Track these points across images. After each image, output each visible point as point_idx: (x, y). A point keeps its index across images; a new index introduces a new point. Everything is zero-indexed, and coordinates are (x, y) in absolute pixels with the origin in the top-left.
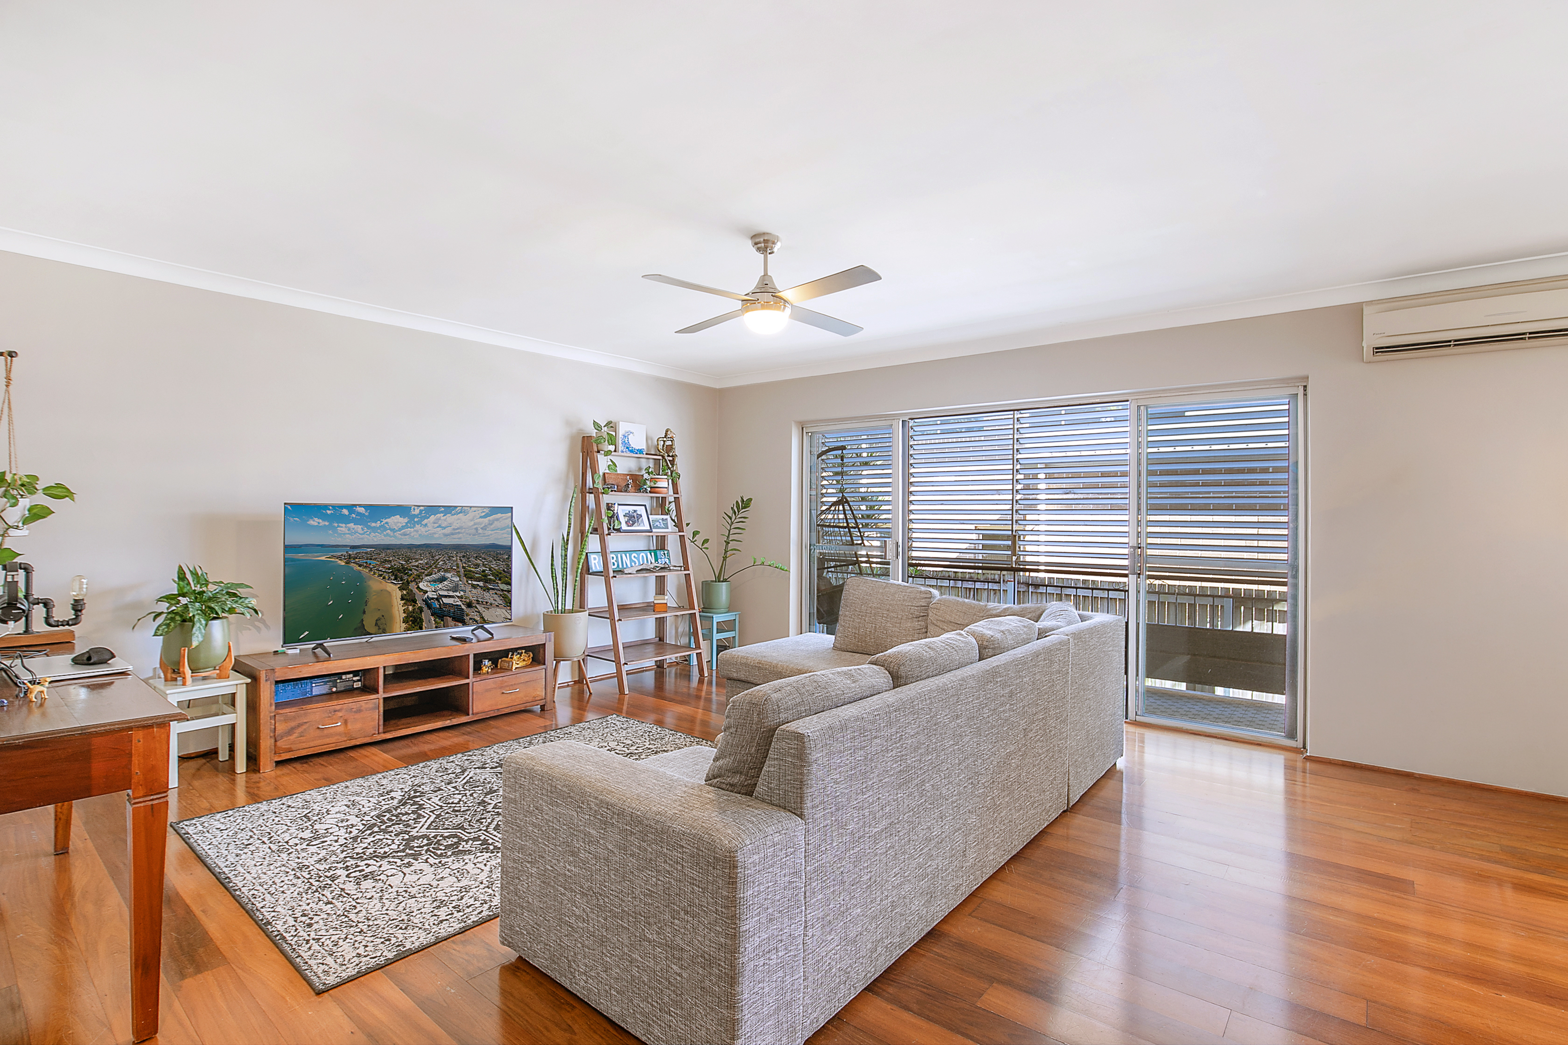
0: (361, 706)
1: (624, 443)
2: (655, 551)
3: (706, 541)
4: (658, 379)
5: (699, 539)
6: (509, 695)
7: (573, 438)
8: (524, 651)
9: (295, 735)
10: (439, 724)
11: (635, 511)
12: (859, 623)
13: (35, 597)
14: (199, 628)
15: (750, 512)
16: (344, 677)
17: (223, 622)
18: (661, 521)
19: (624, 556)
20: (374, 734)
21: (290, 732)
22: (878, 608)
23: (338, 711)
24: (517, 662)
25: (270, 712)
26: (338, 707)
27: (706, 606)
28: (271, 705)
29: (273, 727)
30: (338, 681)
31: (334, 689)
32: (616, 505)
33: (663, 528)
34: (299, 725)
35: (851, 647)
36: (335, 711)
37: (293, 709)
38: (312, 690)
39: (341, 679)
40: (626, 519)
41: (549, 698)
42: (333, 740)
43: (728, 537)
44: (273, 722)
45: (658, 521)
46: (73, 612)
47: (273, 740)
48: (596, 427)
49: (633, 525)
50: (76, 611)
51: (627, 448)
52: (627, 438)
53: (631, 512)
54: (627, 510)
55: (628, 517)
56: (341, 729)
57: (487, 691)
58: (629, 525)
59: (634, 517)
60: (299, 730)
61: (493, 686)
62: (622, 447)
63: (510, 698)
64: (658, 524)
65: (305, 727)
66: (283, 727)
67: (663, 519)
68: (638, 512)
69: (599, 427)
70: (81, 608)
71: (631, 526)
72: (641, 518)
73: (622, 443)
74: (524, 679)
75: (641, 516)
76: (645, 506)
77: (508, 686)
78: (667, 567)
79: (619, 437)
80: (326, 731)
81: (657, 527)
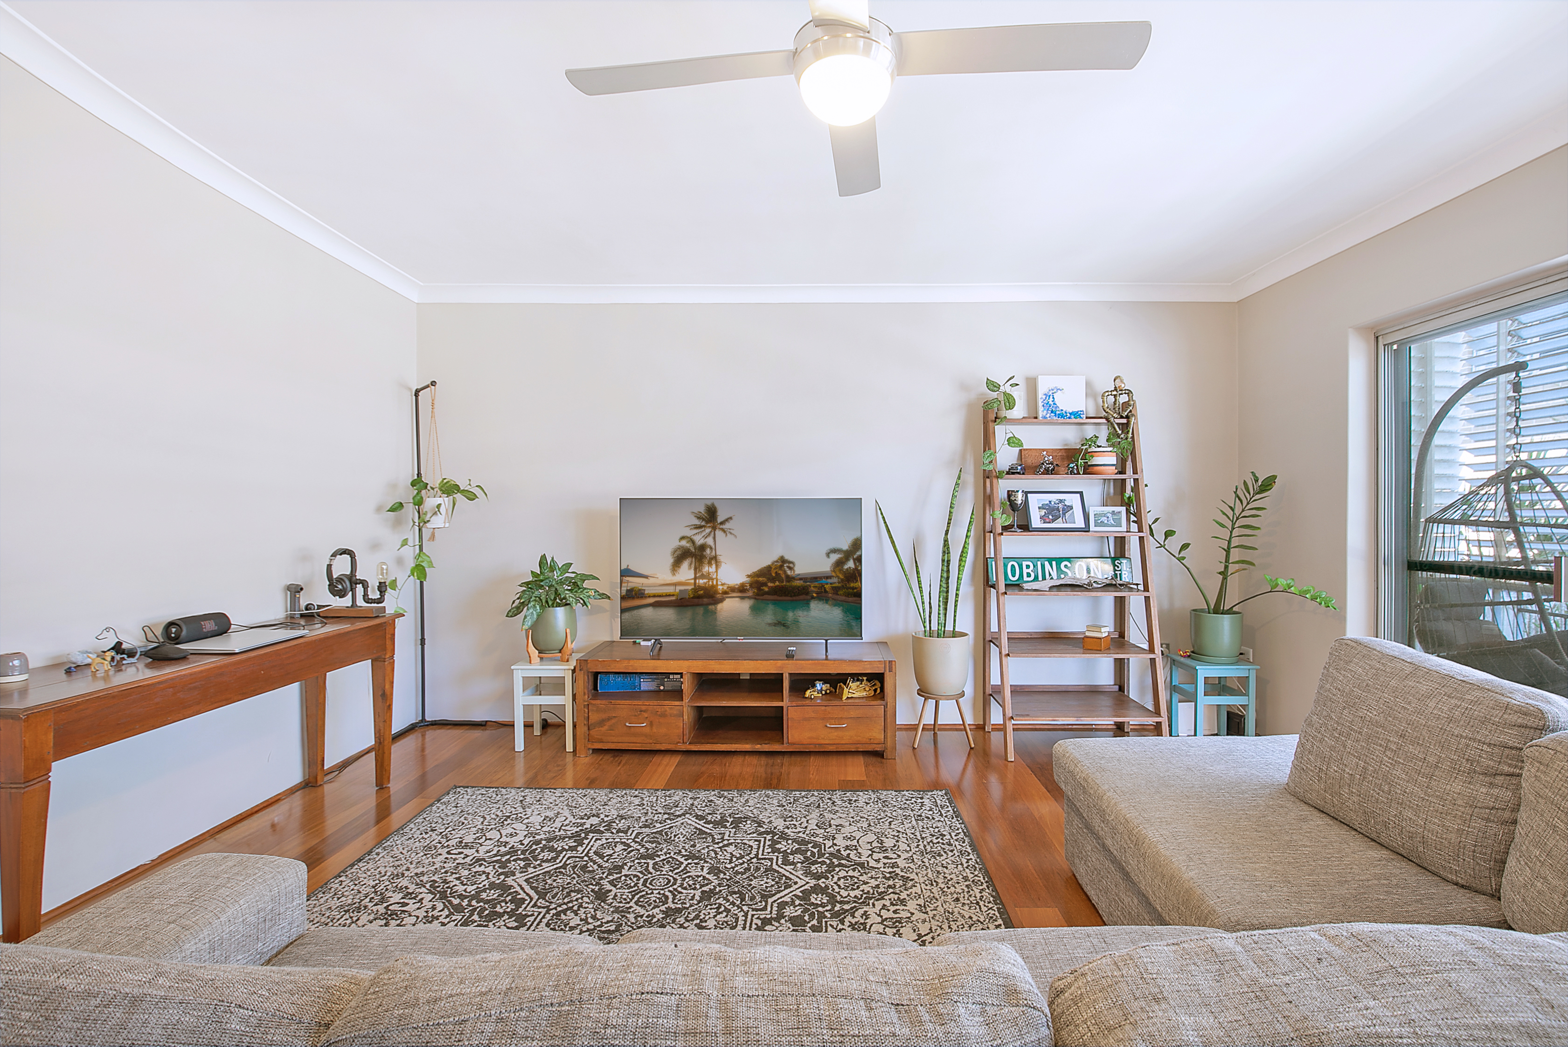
0: (666, 711)
1: (1047, 405)
2: (1114, 559)
3: (1185, 546)
4: (1113, 305)
5: (1174, 544)
6: (833, 730)
7: (970, 406)
8: (865, 678)
9: (606, 727)
10: (747, 747)
11: (1061, 501)
12: (1332, 748)
13: (358, 578)
14: (532, 613)
15: (1268, 499)
16: (671, 677)
17: (565, 609)
18: (1109, 515)
19: (1047, 563)
20: (679, 742)
21: (601, 723)
22: (1377, 724)
23: (644, 711)
24: (854, 690)
25: (584, 701)
26: (644, 708)
27: (1195, 651)
28: (584, 694)
29: (587, 715)
30: (666, 680)
31: (662, 688)
32: (1020, 491)
33: (1113, 526)
34: (609, 719)
35: (1312, 797)
36: (641, 711)
37: (604, 702)
38: (640, 685)
39: (669, 678)
40: (1043, 512)
41: (889, 743)
42: (639, 740)
43: (1229, 542)
44: (587, 710)
45: (1105, 515)
46: (378, 593)
47: (586, 728)
48: (991, 387)
49: (1053, 521)
50: (381, 592)
51: (1052, 412)
52: (1051, 397)
53: (1053, 503)
54: (1046, 500)
55: (1047, 509)
56: (647, 730)
57: (805, 719)
58: (1048, 521)
59: (1058, 509)
60: (608, 724)
61: (813, 715)
62: (1043, 411)
63: (836, 734)
64: (1104, 519)
65: (613, 721)
66: (594, 717)
67: (1113, 513)
68: (1067, 503)
69: (995, 387)
70: (383, 589)
71: (1050, 523)
72: (1071, 511)
73: (1043, 406)
74: (853, 713)
75: (1071, 508)
76: (1081, 493)
77: (832, 718)
78: (1119, 584)
79: (1040, 397)
80: (632, 729)
81: (1102, 524)
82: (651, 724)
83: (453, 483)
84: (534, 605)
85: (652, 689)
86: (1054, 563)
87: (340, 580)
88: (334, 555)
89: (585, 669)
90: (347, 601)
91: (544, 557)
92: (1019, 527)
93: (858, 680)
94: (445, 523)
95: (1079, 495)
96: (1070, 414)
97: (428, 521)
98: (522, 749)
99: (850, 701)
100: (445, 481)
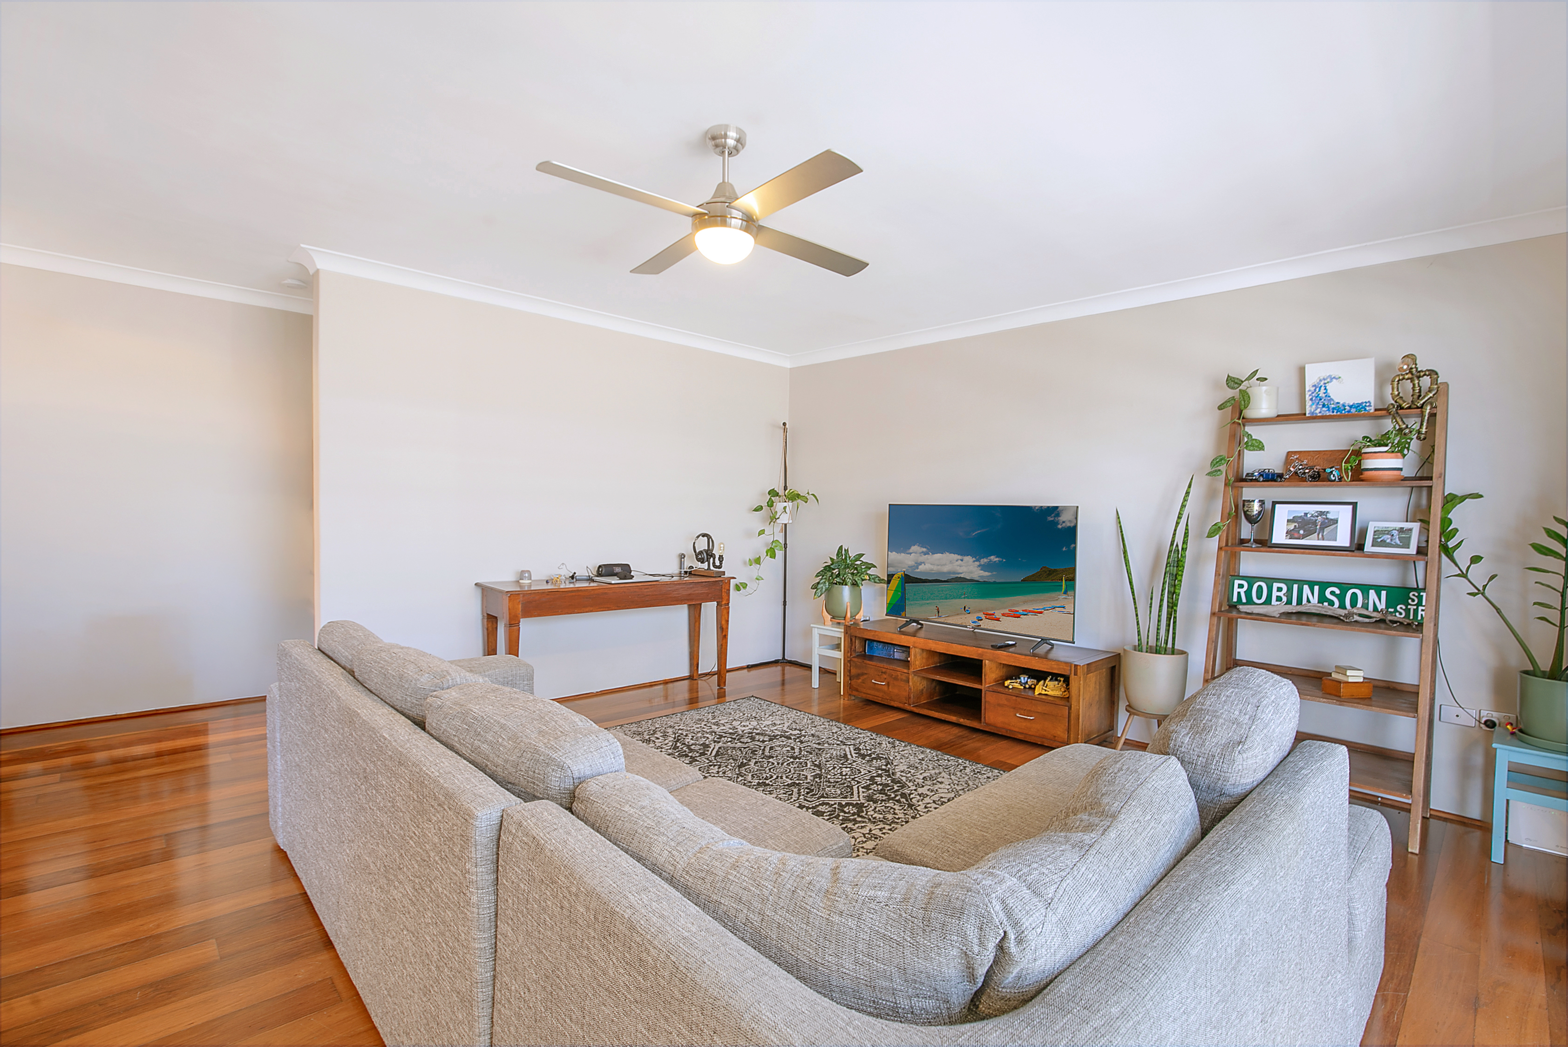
0: (898, 676)
1: (1317, 399)
6: (1022, 720)
9: (860, 681)
10: (953, 718)
11: (1321, 513)
13: (710, 552)
14: (822, 587)
18: (1395, 533)
20: (906, 703)
21: (858, 676)
23: (888, 674)
24: (1048, 688)
25: (850, 658)
26: (888, 671)
28: (850, 653)
33: (1397, 546)
34: (862, 674)
36: (882, 672)
42: (879, 695)
44: (850, 666)
45: (1389, 533)
48: (1232, 384)
49: (1305, 537)
50: (720, 562)
51: (1324, 406)
52: (1323, 388)
53: (1309, 516)
54: (1301, 512)
55: (1298, 523)
56: (885, 688)
57: (999, 705)
58: (1296, 536)
59: (1315, 523)
60: (862, 678)
61: (1006, 703)
62: (1311, 406)
63: (1024, 724)
64: (1387, 538)
65: (865, 677)
66: (854, 671)
67: (1401, 530)
68: (1330, 516)
69: (1236, 383)
70: (721, 560)
71: (1299, 539)
72: (1334, 526)
73: (1311, 399)
74: (1040, 708)
75: (1336, 521)
76: (1354, 505)
77: (1022, 709)
78: (1390, 621)
79: (1307, 389)
80: (876, 685)
81: (1383, 544)
82: (888, 684)
83: (796, 492)
84: (825, 582)
85: (902, 658)
86: (1316, 588)
87: (701, 553)
88: (698, 537)
89: (849, 633)
90: (705, 566)
91: (841, 547)
92: (1256, 541)
93: (1056, 680)
94: (789, 520)
95: (1351, 507)
96: (1351, 407)
97: (778, 518)
98: (818, 687)
99: (1040, 696)
100: (791, 491)
